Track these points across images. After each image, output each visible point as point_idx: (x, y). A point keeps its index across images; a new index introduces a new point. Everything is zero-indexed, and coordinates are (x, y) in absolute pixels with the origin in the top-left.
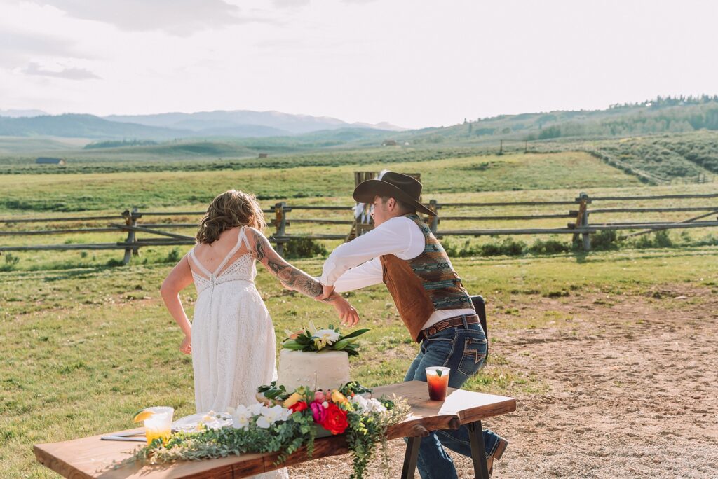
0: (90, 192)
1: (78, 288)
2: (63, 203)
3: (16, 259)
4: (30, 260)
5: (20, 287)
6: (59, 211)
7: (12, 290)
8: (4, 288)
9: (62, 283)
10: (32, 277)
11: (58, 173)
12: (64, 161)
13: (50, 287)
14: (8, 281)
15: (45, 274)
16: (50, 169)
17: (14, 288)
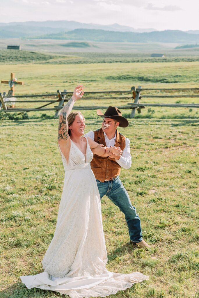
0: (181, 72)
1: (193, 132)
2: (166, 78)
3: (153, 111)
4: (159, 112)
5: (159, 129)
6: (164, 82)
7: (154, 131)
8: (150, 130)
9: (182, 128)
10: (164, 123)
11: (163, 62)
12: (165, 55)
13: (176, 130)
14: (151, 125)
15: (171, 121)
16: (158, 60)
17: (156, 130)
